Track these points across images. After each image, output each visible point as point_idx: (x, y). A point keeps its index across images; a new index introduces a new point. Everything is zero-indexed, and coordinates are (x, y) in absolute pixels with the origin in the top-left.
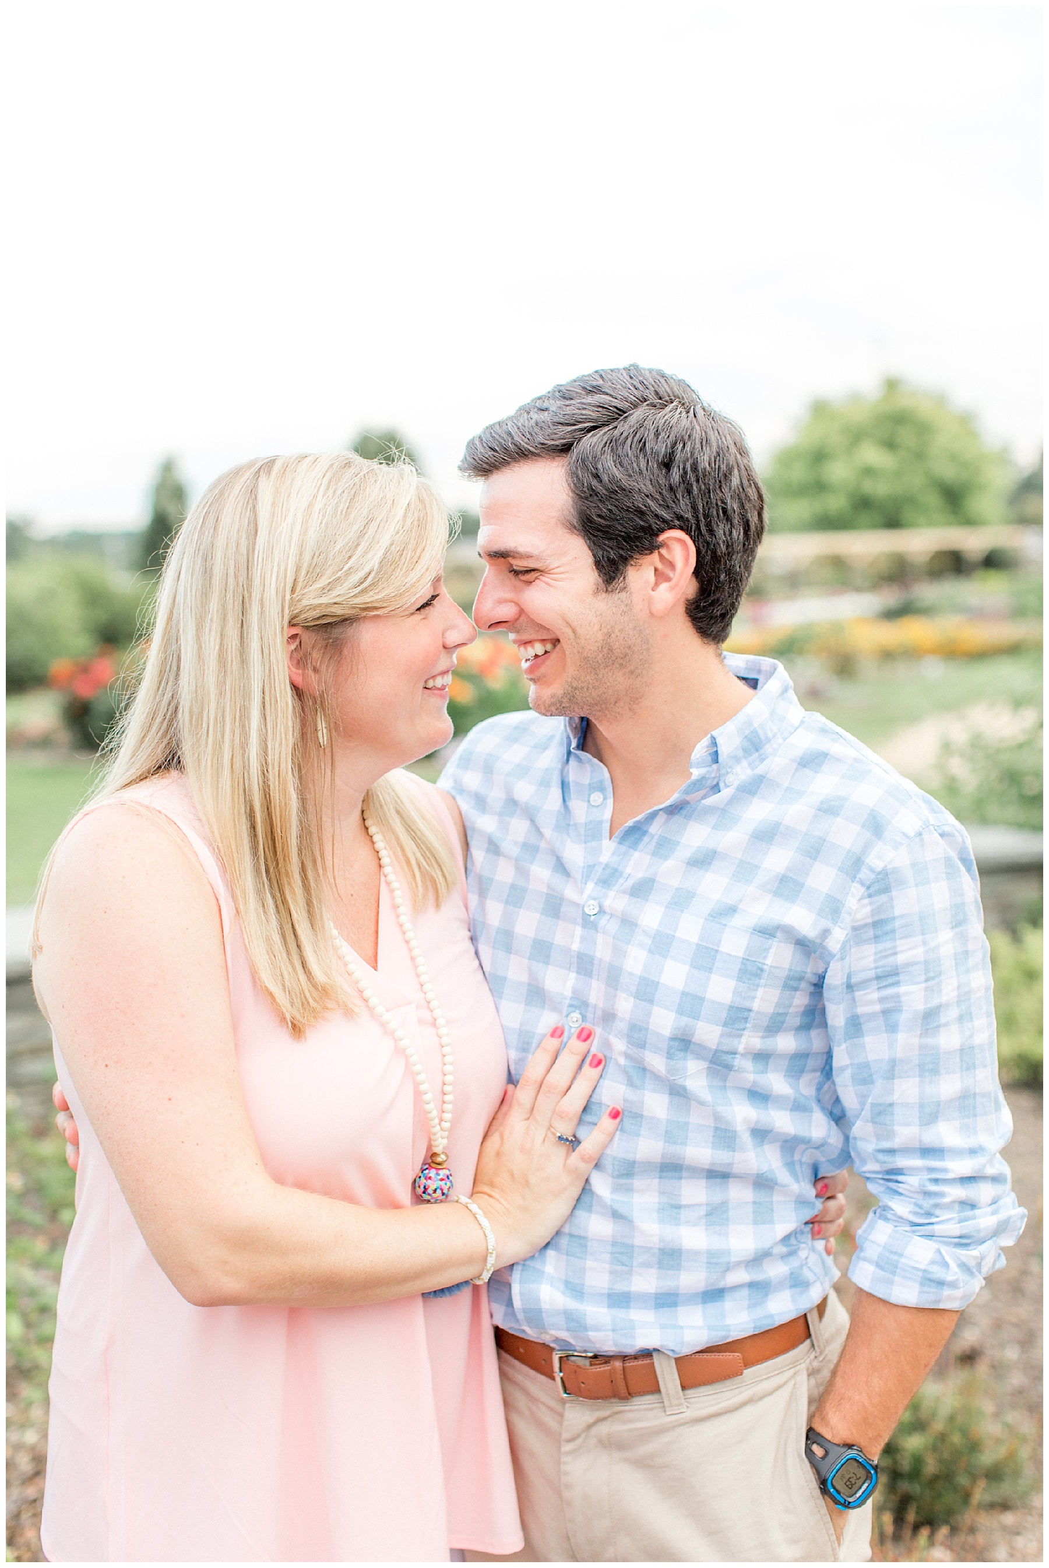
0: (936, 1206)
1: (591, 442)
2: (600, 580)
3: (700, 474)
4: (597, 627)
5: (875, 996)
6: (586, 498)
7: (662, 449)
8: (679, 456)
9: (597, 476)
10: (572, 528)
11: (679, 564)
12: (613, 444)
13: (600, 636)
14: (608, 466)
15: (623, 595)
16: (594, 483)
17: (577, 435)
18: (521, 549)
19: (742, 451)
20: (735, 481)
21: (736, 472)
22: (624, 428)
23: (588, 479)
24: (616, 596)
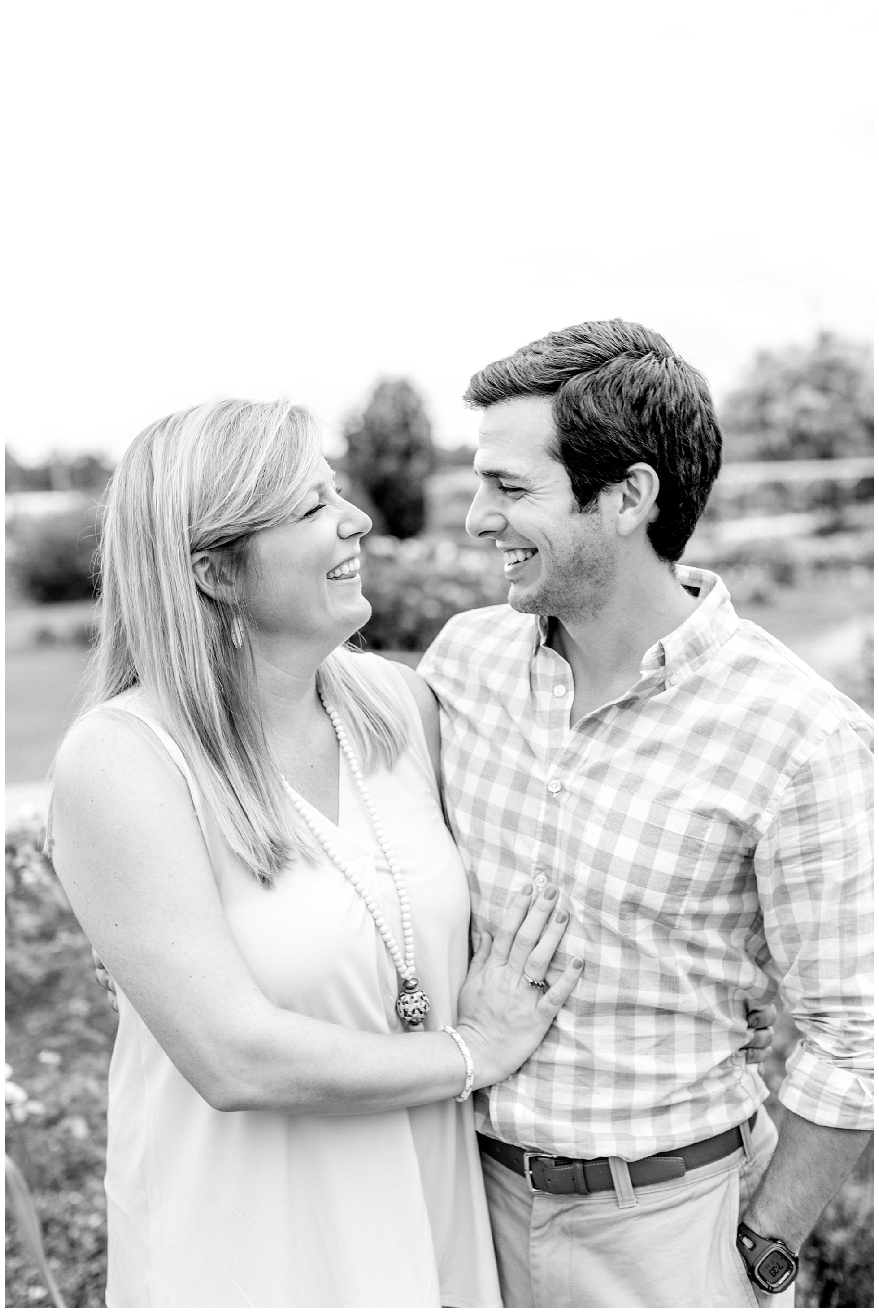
0: (855, 1043)
1: (575, 383)
2: (576, 502)
3: (667, 417)
4: (571, 542)
5: (801, 869)
6: (567, 431)
7: (636, 392)
8: (650, 399)
9: (578, 413)
10: (554, 455)
11: (644, 491)
12: (595, 387)
13: (572, 550)
14: (589, 405)
15: (595, 515)
16: (576, 419)
17: (565, 376)
18: (510, 471)
19: (705, 398)
20: (697, 424)
21: (699, 416)
22: (605, 373)
23: (570, 415)
24: (588, 517)
